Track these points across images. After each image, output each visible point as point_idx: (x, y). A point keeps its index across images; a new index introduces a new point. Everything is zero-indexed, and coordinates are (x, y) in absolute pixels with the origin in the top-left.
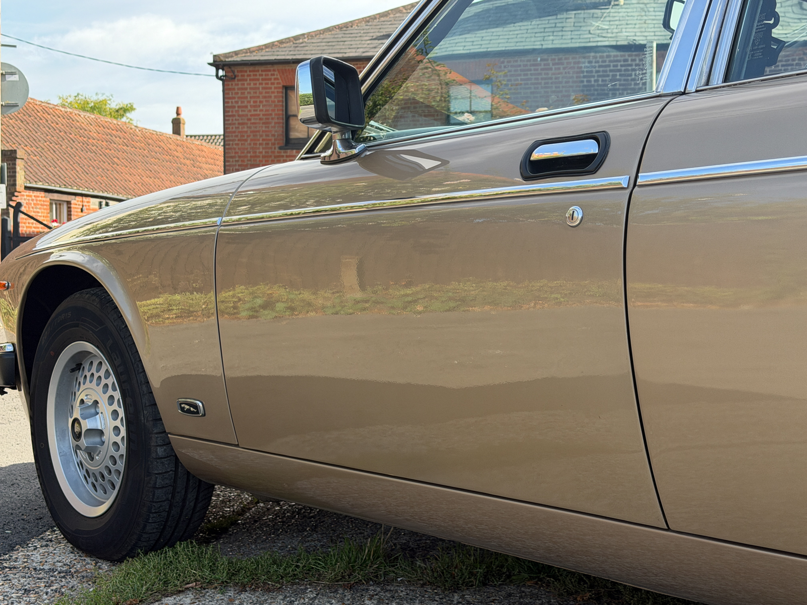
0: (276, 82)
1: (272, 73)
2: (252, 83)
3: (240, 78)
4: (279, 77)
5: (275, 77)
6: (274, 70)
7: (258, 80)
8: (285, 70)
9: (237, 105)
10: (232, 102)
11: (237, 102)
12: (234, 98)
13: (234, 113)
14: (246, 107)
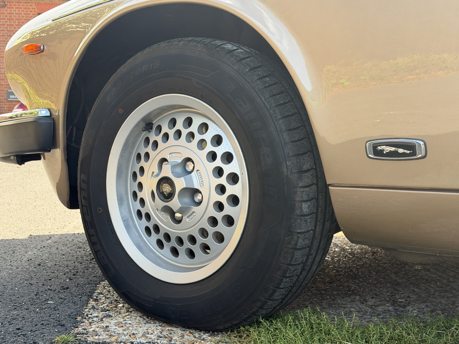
0: (33, 10)
1: (31, 4)
2: (17, 10)
3: (9, 6)
4: (35, 7)
5: (33, 7)
6: (32, 3)
7: (21, 8)
8: (40, 3)
9: (6, 24)
10: (3, 22)
11: (6, 22)
12: (4, 19)
13: (4, 29)
14: (13, 25)
